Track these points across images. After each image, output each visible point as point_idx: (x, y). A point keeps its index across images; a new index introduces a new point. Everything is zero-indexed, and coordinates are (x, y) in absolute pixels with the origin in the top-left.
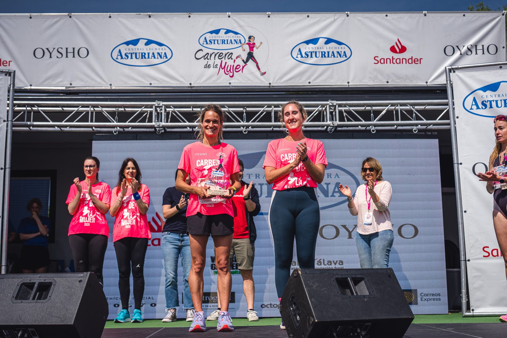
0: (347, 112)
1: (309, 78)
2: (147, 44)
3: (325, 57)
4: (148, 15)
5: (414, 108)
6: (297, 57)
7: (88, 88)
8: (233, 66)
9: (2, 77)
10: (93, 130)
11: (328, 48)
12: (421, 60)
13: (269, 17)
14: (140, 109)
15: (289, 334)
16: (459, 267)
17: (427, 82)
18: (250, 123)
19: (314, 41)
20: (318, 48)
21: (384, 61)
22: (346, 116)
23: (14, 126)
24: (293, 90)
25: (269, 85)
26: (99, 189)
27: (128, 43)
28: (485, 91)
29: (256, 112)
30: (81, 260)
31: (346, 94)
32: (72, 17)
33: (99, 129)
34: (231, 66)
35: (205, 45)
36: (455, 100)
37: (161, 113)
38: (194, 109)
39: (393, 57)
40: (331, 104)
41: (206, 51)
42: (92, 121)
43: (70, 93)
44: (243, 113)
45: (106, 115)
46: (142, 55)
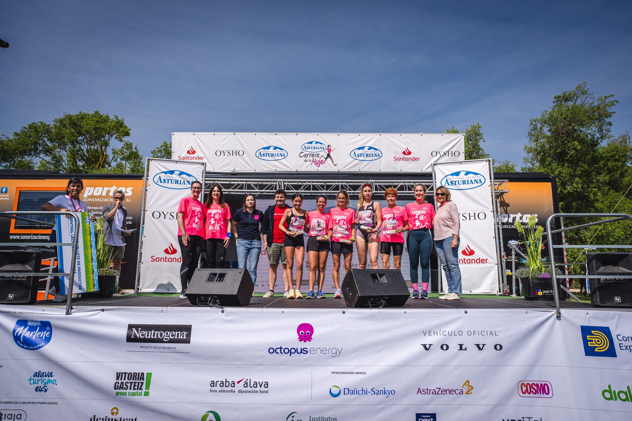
0: (379, 186)
1: (359, 167)
2: (274, 149)
3: (368, 156)
4: (275, 134)
6: (353, 157)
7: (243, 172)
8: (320, 161)
9: (199, 166)
11: (370, 152)
12: (419, 159)
13: (339, 135)
14: (270, 183)
15: (346, 302)
16: (437, 268)
17: (422, 171)
18: (328, 191)
19: (362, 148)
20: (364, 152)
21: (399, 159)
22: (379, 188)
23: (205, 191)
24: (351, 174)
25: (338, 171)
27: (264, 148)
28: (452, 176)
29: (332, 185)
31: (379, 176)
32: (236, 134)
34: (318, 161)
35: (305, 150)
36: (436, 180)
38: (299, 183)
39: (404, 157)
41: (305, 153)
42: (245, 189)
43: (234, 175)
44: (324, 186)
45: (253, 186)
46: (272, 155)
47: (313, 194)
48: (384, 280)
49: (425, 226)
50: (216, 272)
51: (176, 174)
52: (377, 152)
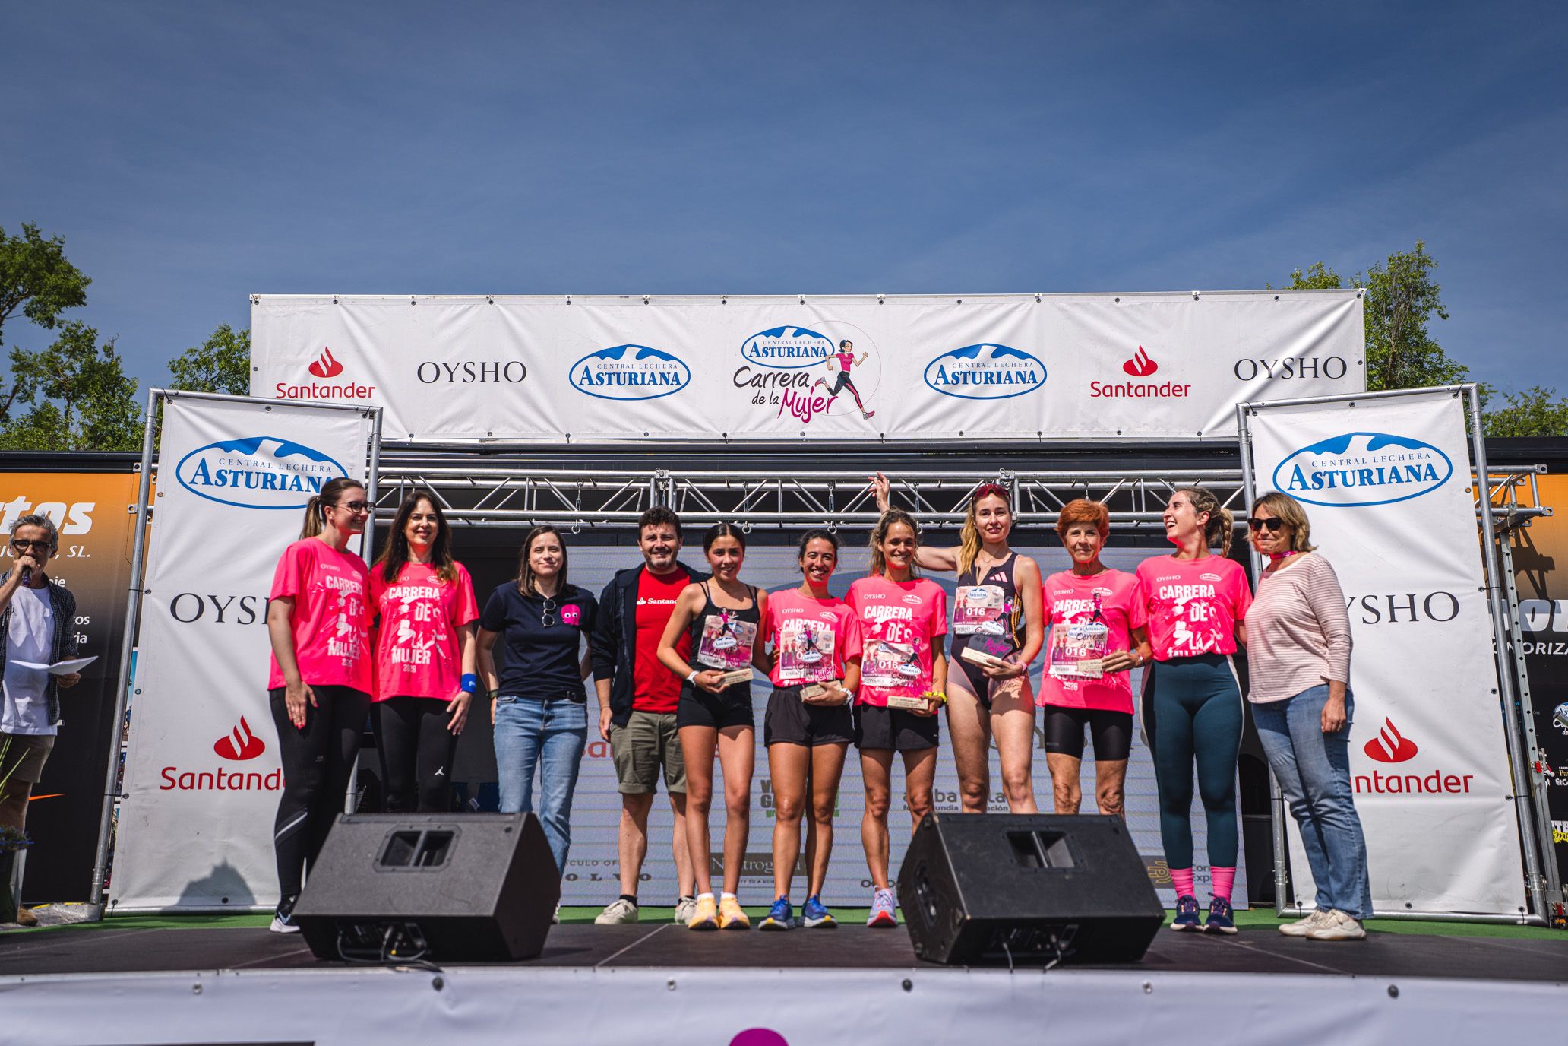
0: (1036, 492)
1: (960, 424)
2: (639, 356)
3: (992, 382)
4: (644, 299)
5: (1173, 485)
6: (936, 383)
7: (523, 442)
8: (810, 399)
9: (357, 421)
11: (998, 365)
12: (1188, 389)
13: (881, 302)
14: (626, 485)
15: (914, 943)
16: (1269, 810)
17: (1199, 433)
18: (842, 514)
21: (1112, 391)
22: (1035, 501)
24: (928, 448)
25: (880, 438)
27: (602, 354)
28: (1319, 453)
29: (855, 492)
31: (1035, 456)
32: (495, 302)
34: (805, 399)
35: (754, 358)
36: (1256, 471)
37: (667, 492)
38: (731, 485)
39: (1129, 383)
40: (1003, 477)
41: (756, 370)
42: (530, 508)
43: (488, 453)
44: (828, 493)
45: (559, 495)
46: (630, 379)
47: (785, 525)
48: (1061, 856)
49: (1210, 643)
50: (415, 829)
51: (266, 453)
52: (1026, 365)
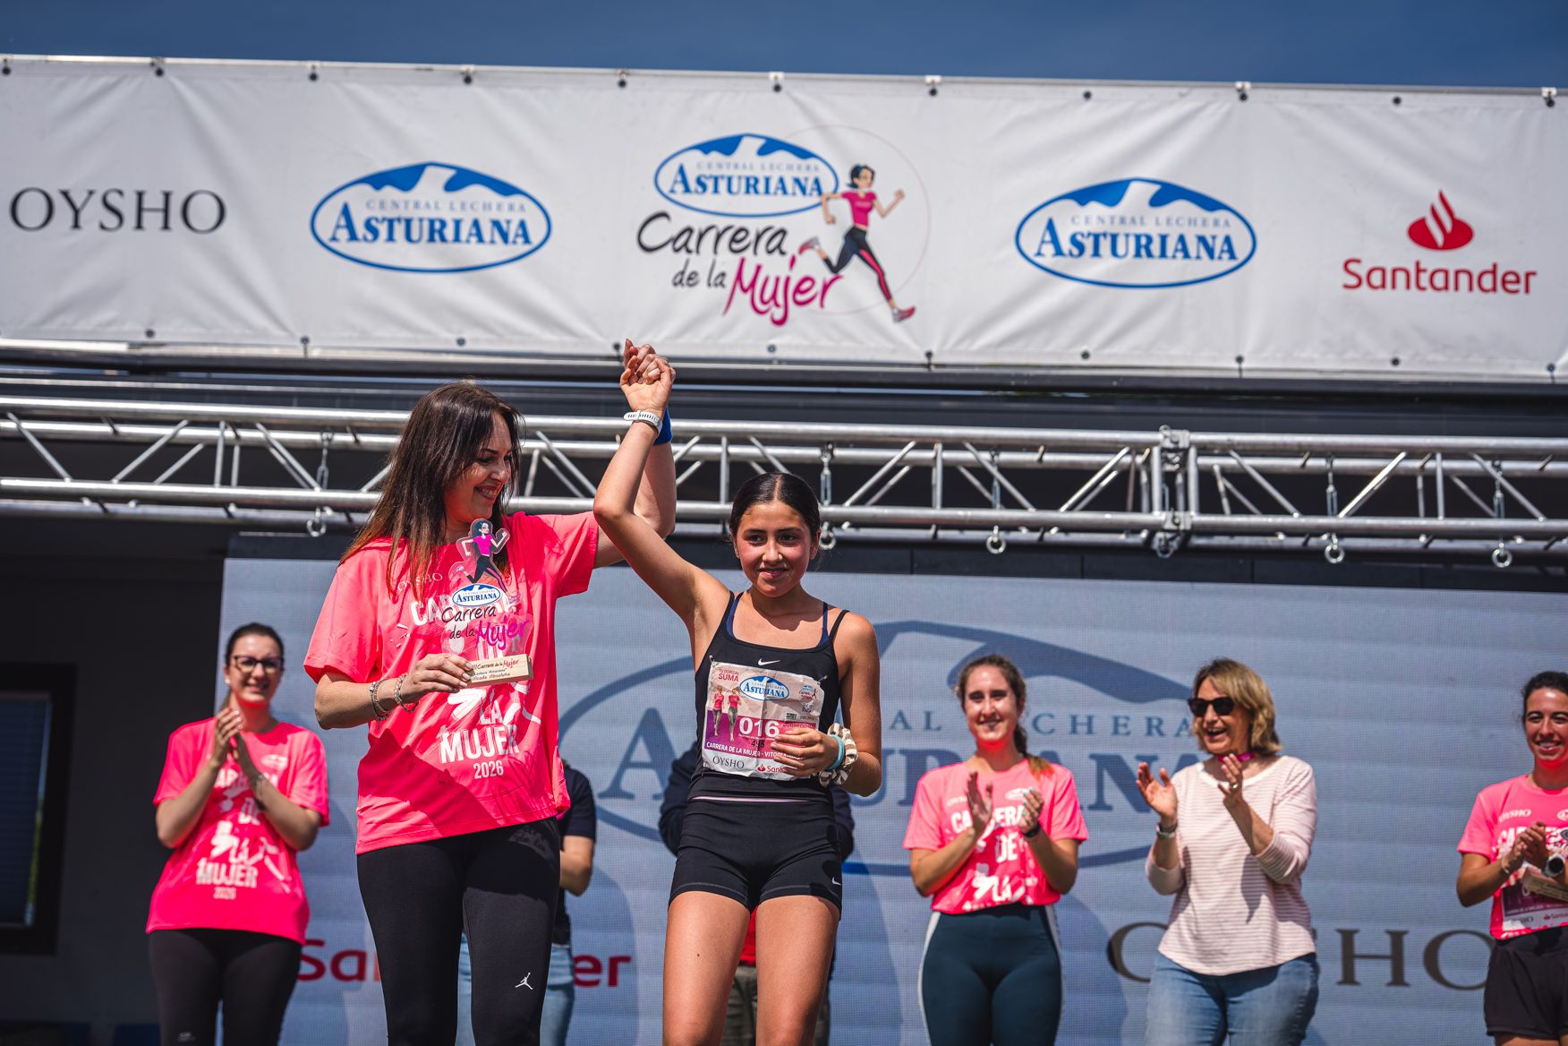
0: (1232, 475)
1: (1084, 335)
2: (451, 186)
3: (1150, 255)
4: (462, 73)
5: (1498, 468)
6: (1039, 254)
7: (214, 351)
8: (788, 280)
10: (230, 515)
11: (1163, 220)
12: (1532, 279)
13: (933, 92)
17: (1551, 368)
19: (1109, 192)
20: (1123, 221)
21: (1385, 278)
22: (1228, 493)
24: (1020, 382)
25: (924, 360)
26: (281, 754)
27: (377, 181)
29: (873, 467)
30: (185, 1031)
31: (1230, 404)
32: (167, 71)
33: (252, 513)
34: (777, 280)
35: (680, 195)
39: (1418, 264)
40: (1168, 444)
41: (681, 219)
42: (226, 482)
43: (145, 370)
44: (820, 466)
45: (284, 457)
46: (432, 230)
52: (1216, 223)
